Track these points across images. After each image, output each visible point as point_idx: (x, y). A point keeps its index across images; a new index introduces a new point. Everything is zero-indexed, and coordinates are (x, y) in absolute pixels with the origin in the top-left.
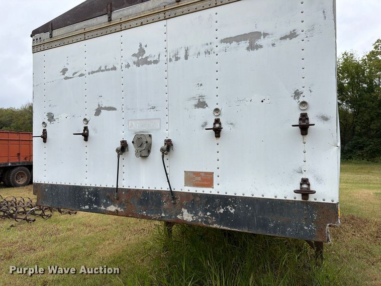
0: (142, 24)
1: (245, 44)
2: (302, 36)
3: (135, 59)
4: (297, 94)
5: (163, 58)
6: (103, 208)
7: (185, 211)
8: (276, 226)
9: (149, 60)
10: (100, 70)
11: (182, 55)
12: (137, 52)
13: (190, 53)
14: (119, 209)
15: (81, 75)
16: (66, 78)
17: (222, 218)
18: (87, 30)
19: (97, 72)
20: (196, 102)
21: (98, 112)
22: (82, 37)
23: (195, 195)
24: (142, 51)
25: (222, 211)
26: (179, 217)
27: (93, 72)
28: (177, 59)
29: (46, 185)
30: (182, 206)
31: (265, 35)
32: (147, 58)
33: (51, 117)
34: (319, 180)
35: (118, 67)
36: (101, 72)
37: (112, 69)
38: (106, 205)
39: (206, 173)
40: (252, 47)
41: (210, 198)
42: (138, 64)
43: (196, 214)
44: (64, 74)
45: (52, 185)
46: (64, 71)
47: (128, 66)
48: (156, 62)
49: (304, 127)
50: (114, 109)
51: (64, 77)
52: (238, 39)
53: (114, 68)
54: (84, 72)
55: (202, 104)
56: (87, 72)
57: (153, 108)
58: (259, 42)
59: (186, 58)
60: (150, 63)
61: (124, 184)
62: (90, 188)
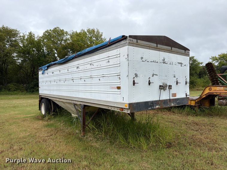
0: (164, 52)
1: (180, 65)
2: (186, 66)
3: (163, 61)
6: (155, 107)
10: (153, 62)
12: (163, 59)
13: (173, 63)
14: (159, 107)
15: (148, 62)
16: (143, 61)
17: (178, 103)
18: (150, 46)
21: (153, 76)
22: (149, 48)
23: (173, 99)
24: (164, 60)
26: (171, 105)
27: (152, 62)
28: (171, 64)
29: (134, 103)
30: (172, 102)
33: (136, 75)
34: (187, 93)
35: (159, 62)
36: (154, 63)
38: (156, 106)
39: (175, 93)
42: (163, 63)
43: (174, 104)
44: (142, 59)
45: (137, 103)
46: (142, 58)
47: (161, 63)
48: (167, 64)
49: (186, 83)
50: (157, 75)
51: (141, 60)
52: (180, 63)
53: (157, 62)
54: (149, 61)
55: (175, 77)
57: (166, 76)
58: (182, 65)
60: (166, 63)
62: (151, 101)
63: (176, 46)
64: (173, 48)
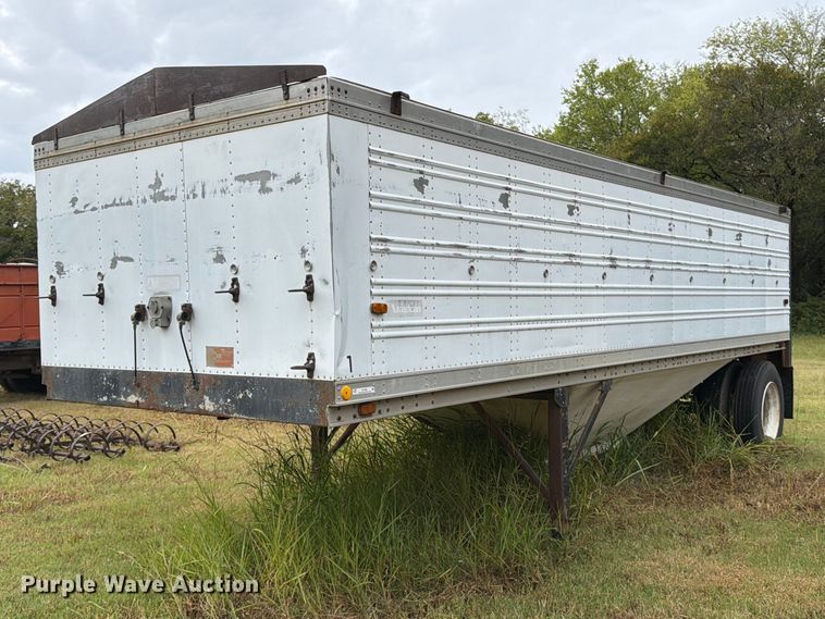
0: (157, 145)
1: (257, 185)
2: (304, 182)
3: (152, 192)
4: (304, 251)
5: (180, 194)
6: (123, 399)
7: (206, 398)
8: (287, 410)
9: (166, 194)
10: (114, 204)
11: (199, 192)
12: (153, 182)
13: (207, 190)
14: (140, 400)
15: (94, 209)
16: (77, 212)
17: (242, 406)
18: (98, 144)
19: (111, 205)
20: (214, 255)
21: (113, 265)
22: (92, 153)
23: (216, 377)
24: (158, 183)
25: (241, 396)
26: (201, 406)
27: (107, 206)
28: (195, 196)
29: (57, 369)
30: (205, 393)
31: (275, 175)
32: (164, 191)
33: (60, 269)
34: (322, 355)
35: (134, 200)
36: (115, 207)
37: (127, 204)
38: (126, 395)
39: (226, 348)
40: (264, 190)
41: (231, 380)
42: (155, 199)
43: (217, 402)
44: (73, 206)
45: (64, 369)
46: (74, 201)
47: (144, 201)
48: (173, 198)
49: (310, 292)
50: (131, 260)
51: (73, 210)
52: (251, 177)
53: (130, 203)
54: (97, 206)
55: (220, 259)
56: (100, 205)
57: (172, 260)
58: (270, 184)
59: (204, 197)
60: (166, 199)
61: (145, 366)
62: (108, 371)
63: (217, 90)
64: (200, 110)
